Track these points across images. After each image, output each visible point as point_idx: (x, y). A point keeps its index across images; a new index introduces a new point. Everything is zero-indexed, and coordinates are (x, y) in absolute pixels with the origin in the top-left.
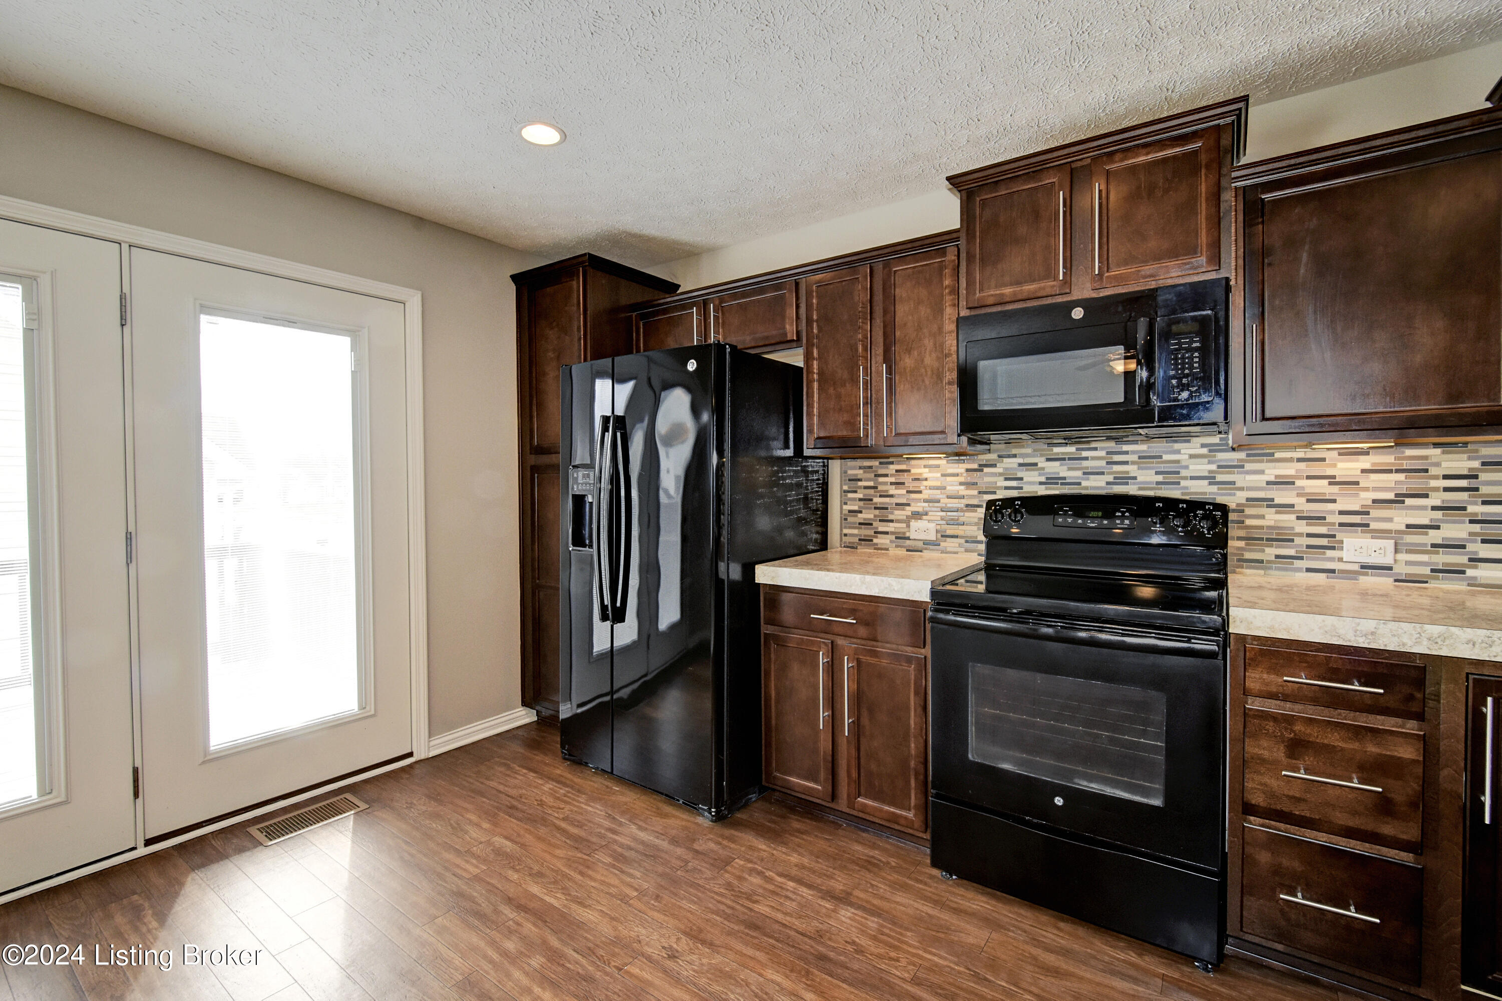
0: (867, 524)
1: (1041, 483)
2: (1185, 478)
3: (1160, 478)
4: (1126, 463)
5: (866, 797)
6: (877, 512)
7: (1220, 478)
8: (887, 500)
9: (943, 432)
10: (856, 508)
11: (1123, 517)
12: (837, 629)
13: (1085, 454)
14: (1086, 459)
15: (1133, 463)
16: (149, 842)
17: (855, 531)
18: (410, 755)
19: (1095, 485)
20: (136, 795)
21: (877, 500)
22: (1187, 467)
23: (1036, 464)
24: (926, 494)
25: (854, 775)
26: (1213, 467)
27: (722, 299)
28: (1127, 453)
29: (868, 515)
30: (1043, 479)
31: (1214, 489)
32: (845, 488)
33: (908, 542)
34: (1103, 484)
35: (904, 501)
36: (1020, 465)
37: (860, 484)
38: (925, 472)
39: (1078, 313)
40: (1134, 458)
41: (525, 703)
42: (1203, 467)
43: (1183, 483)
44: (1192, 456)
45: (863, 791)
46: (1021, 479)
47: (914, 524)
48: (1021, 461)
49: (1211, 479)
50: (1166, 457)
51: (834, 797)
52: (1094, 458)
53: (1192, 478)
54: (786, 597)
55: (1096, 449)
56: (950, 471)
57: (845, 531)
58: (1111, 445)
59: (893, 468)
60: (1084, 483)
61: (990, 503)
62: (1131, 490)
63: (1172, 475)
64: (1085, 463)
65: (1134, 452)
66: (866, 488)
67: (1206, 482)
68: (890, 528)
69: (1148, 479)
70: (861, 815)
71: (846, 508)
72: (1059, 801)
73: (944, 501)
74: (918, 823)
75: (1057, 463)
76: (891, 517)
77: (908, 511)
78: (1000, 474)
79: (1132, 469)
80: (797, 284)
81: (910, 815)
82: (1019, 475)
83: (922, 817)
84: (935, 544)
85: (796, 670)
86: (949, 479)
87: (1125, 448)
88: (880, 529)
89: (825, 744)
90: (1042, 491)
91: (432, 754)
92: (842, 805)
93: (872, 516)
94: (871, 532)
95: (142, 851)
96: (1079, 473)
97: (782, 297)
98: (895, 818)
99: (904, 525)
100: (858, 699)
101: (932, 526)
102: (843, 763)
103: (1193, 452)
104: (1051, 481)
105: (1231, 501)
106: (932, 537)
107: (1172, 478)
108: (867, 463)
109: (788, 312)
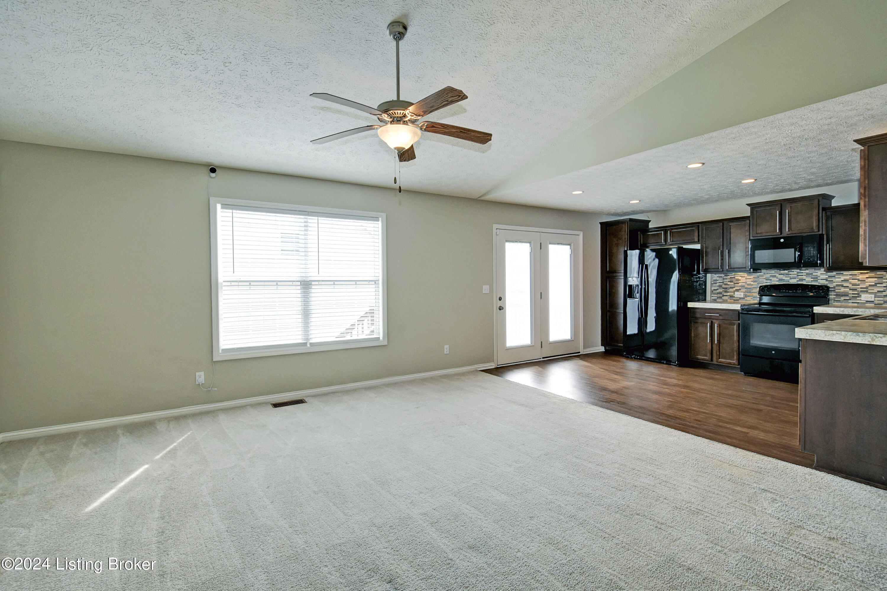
0: (720, 293)
1: (777, 281)
2: (819, 279)
3: (812, 279)
4: (802, 275)
5: (721, 359)
6: (724, 290)
7: (829, 279)
8: (727, 286)
9: (745, 268)
10: (716, 288)
11: (799, 290)
12: (712, 318)
13: (790, 273)
14: (791, 274)
15: (805, 275)
16: (543, 358)
17: (716, 295)
18: (579, 352)
19: (793, 281)
20: (542, 347)
21: (723, 286)
22: (819, 277)
23: (775, 276)
24: (740, 284)
25: (718, 353)
26: (827, 277)
27: (672, 229)
28: (803, 273)
29: (720, 290)
30: (778, 280)
31: (827, 282)
32: (712, 283)
33: (734, 298)
34: (796, 281)
35: (733, 286)
36: (771, 276)
37: (718, 281)
38: (740, 278)
39: (782, 240)
40: (805, 274)
41: (602, 345)
42: (825, 277)
43: (819, 281)
44: (821, 274)
45: (720, 357)
46: (771, 280)
47: (736, 293)
48: (771, 275)
49: (826, 280)
50: (814, 274)
51: (712, 360)
52: (793, 274)
53: (821, 279)
54: (698, 310)
55: (793, 272)
56: (748, 278)
57: (712, 295)
58: (798, 271)
59: (729, 277)
60: (790, 281)
61: (761, 286)
62: (804, 283)
63: (816, 278)
64: (790, 276)
65: (805, 273)
66: (719, 282)
67: (825, 281)
68: (728, 294)
69: (809, 280)
70: (720, 364)
71: (713, 288)
72: (773, 352)
73: (746, 286)
74: (737, 363)
75: (782, 276)
76: (728, 291)
77: (734, 289)
78: (764, 279)
79: (804, 277)
80: (698, 226)
81: (734, 362)
82: (770, 279)
83: (737, 362)
84: (744, 298)
85: (701, 329)
86: (748, 280)
87: (802, 271)
88: (725, 294)
89: (709, 347)
90: (777, 283)
91: (584, 353)
92: (715, 362)
93: (722, 291)
94: (722, 295)
95: (542, 359)
96: (789, 278)
97: (693, 230)
98: (730, 363)
99: (733, 293)
100: (719, 335)
101: (742, 294)
102: (714, 352)
103: (821, 273)
104: (781, 280)
105: (830, 285)
106: (742, 296)
107: (816, 279)
108: (720, 275)
109: (695, 234)
